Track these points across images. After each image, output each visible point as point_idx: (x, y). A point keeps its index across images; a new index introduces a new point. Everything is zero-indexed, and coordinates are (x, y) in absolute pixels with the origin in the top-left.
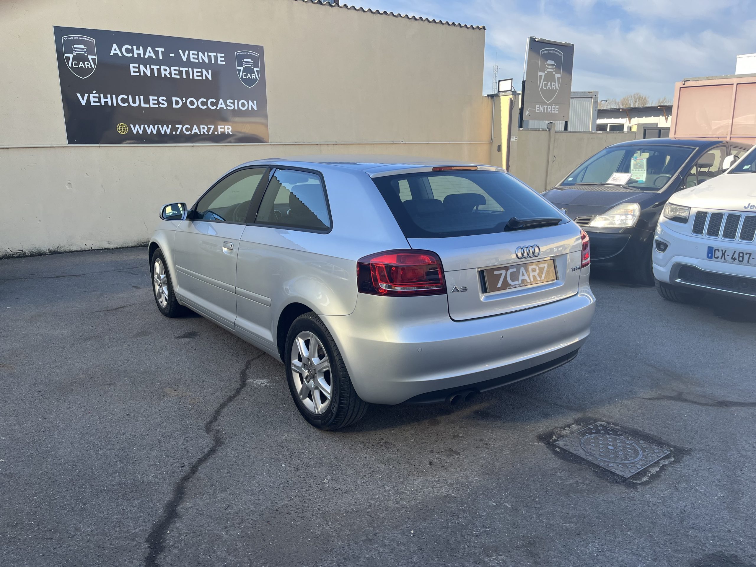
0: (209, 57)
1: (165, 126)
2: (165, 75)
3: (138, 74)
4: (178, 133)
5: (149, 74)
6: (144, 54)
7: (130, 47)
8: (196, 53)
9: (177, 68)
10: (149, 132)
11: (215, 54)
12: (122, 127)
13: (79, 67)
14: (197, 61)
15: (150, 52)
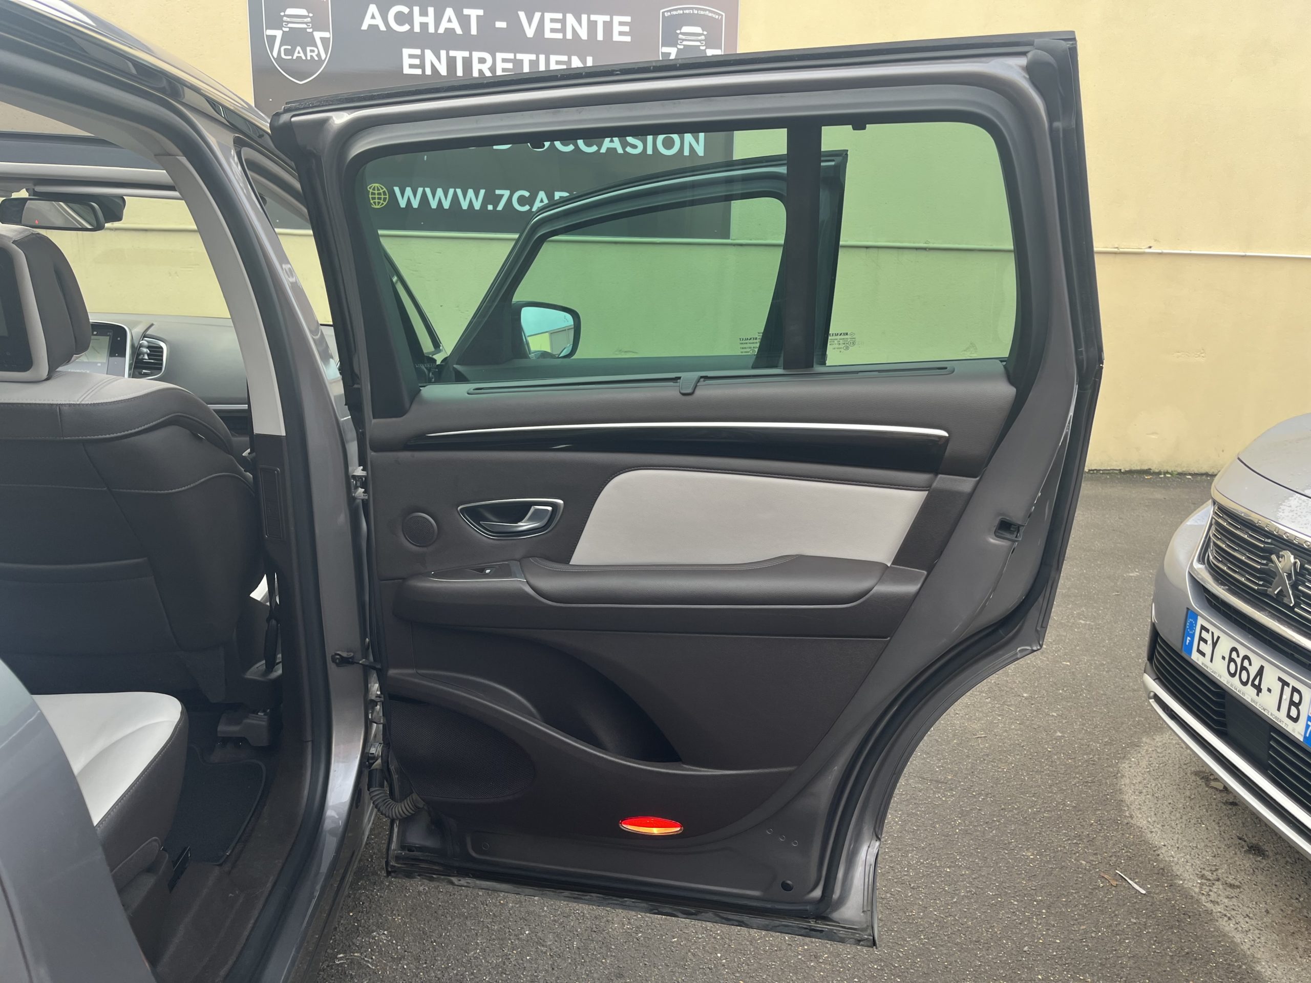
0: (592, 26)
1: (471, 193)
2: (481, 71)
3: (418, 72)
4: (500, 208)
5: (443, 70)
6: (437, 26)
7: (406, 10)
8: (559, 16)
9: (510, 56)
10: (434, 205)
11: (607, 18)
12: (376, 192)
13: (295, 58)
14: (559, 36)
15: (450, 20)
